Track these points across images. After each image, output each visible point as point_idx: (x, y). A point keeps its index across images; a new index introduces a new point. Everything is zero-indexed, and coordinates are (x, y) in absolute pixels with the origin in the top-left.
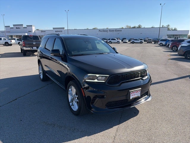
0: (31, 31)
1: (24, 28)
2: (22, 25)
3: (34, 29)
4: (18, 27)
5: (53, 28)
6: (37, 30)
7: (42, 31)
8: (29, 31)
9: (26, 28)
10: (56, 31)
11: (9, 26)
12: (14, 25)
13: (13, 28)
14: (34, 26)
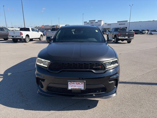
0: (100, 25)
1: (96, 22)
2: (95, 20)
3: (103, 23)
4: (92, 22)
5: (118, 22)
6: (105, 24)
7: (109, 25)
8: (99, 25)
9: (97, 22)
10: (120, 24)
11: (86, 22)
12: (89, 21)
13: (88, 23)
14: (103, 21)
